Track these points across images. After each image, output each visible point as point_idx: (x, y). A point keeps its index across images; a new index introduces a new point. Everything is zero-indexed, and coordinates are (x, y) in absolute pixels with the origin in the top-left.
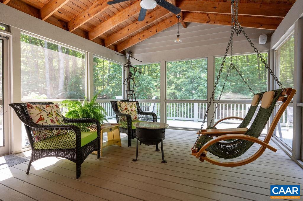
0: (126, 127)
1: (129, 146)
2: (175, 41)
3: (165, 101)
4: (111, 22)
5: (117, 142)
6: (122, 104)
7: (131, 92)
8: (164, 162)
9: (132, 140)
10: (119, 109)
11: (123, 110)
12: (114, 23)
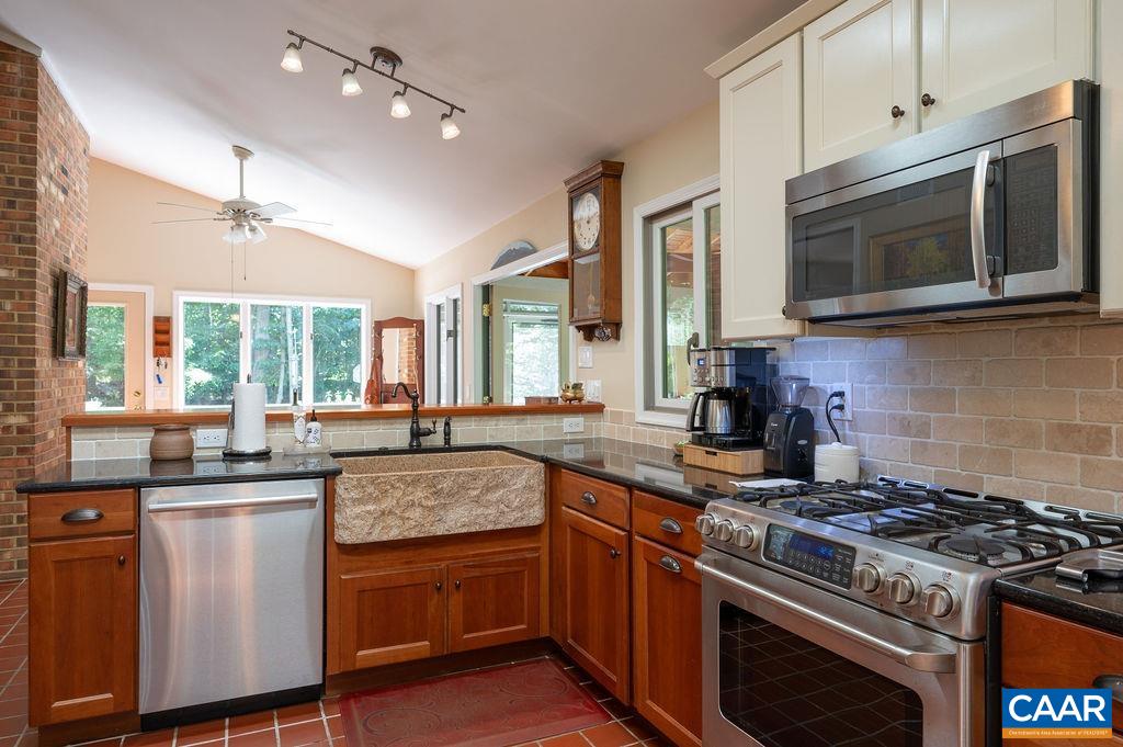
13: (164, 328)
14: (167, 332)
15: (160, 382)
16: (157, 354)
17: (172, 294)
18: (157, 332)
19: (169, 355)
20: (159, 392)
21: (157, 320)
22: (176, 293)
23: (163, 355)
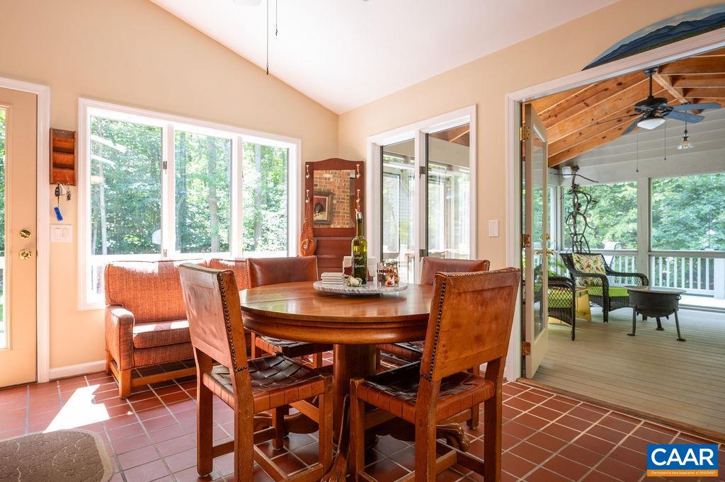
0: (601, 294)
1: (604, 321)
2: (680, 148)
3: (650, 253)
4: (557, 131)
5: (585, 314)
6: (582, 258)
7: (579, 237)
8: (681, 340)
9: (609, 313)
10: (577, 266)
11: (584, 267)
12: (562, 132)
13: (67, 145)
14: (71, 151)
15: (60, 218)
16: (54, 180)
17: (77, 100)
18: (56, 149)
19: (73, 181)
20: (58, 232)
21: (55, 134)
22: (82, 101)
23: (65, 182)
